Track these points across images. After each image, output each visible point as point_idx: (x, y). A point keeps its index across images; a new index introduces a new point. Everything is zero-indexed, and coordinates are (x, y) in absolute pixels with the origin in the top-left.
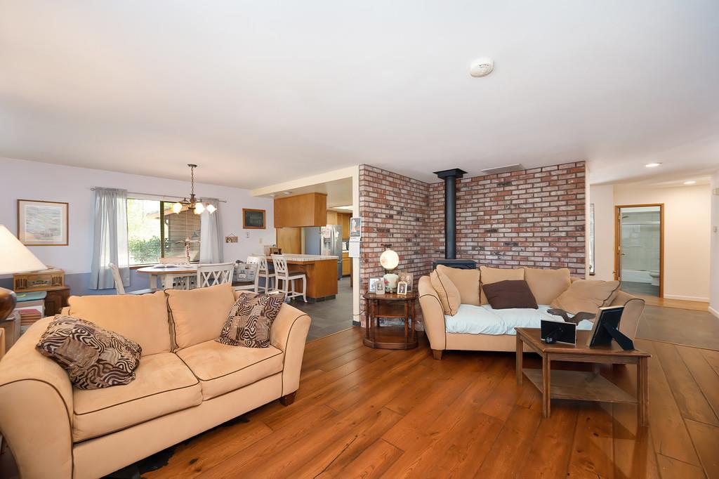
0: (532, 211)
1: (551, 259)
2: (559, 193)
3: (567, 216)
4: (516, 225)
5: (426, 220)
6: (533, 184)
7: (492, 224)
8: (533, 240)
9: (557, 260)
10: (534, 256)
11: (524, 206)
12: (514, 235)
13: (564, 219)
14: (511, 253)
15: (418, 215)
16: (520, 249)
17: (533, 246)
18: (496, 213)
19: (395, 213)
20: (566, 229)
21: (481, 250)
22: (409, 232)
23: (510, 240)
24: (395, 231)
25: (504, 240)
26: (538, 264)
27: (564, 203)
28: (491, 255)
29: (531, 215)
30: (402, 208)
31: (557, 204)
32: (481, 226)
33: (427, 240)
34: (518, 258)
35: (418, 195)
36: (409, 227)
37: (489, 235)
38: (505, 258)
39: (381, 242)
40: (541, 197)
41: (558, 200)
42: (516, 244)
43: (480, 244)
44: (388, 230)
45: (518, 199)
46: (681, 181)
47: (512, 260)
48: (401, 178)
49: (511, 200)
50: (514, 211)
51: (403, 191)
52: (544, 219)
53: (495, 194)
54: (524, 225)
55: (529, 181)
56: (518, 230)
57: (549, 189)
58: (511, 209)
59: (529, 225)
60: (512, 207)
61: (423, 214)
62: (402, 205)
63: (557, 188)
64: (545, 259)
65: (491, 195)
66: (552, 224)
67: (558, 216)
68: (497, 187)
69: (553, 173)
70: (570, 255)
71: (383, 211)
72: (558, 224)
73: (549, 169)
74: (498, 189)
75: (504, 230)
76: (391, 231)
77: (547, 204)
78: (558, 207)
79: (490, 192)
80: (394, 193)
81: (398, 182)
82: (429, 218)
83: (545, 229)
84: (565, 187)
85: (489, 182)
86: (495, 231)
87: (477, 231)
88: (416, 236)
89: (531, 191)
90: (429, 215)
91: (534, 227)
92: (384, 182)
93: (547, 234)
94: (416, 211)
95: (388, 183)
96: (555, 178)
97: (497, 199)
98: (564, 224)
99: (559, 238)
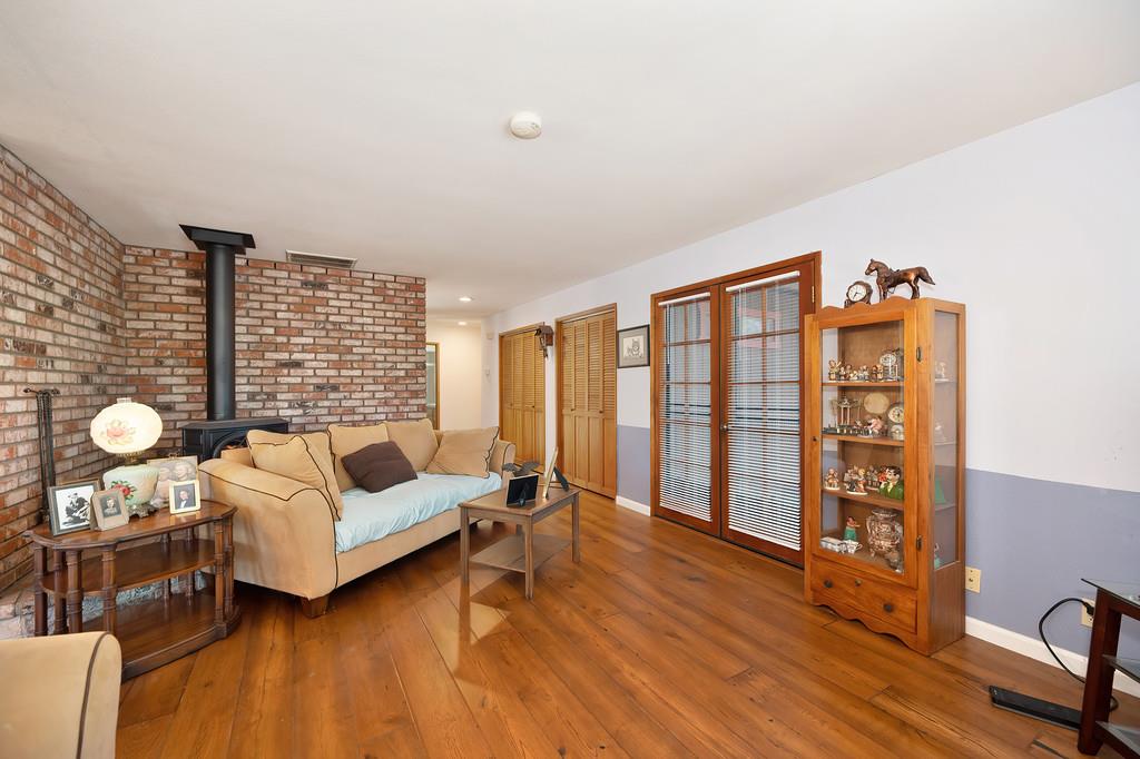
0: (361, 336)
1: (386, 409)
2: (398, 315)
3: (407, 348)
4: (335, 357)
5: (119, 332)
6: (362, 295)
7: (291, 353)
8: (363, 381)
9: (395, 410)
10: (363, 406)
11: (348, 327)
12: (332, 372)
13: (403, 352)
14: (326, 403)
15: (106, 318)
16: (341, 395)
17: (362, 390)
18: (300, 333)
19: (57, 301)
20: (405, 366)
21: (268, 399)
22: (88, 357)
23: (325, 380)
24: (56, 352)
25: (315, 381)
26: (369, 417)
27: (402, 330)
28: (290, 407)
29: (359, 343)
30: (73, 291)
31: (395, 330)
32: (267, 355)
33: (120, 380)
34: (340, 411)
35: (104, 265)
36: (89, 346)
37: (285, 371)
38: (317, 411)
39: (26, 383)
40: (374, 317)
41: (396, 325)
42: (335, 388)
43: (265, 389)
44: (42, 349)
45: (339, 314)
46: (455, 321)
47: (329, 414)
48: (71, 208)
49: (328, 315)
50: (332, 334)
51: (75, 247)
52: (377, 351)
53: (297, 299)
54: (349, 357)
55: (355, 289)
56: (339, 365)
57: (384, 306)
58: (328, 331)
59: (356, 358)
60: (329, 326)
61: (114, 315)
62: (74, 283)
63: (393, 308)
64: (380, 410)
65: (290, 299)
66: (389, 359)
67: (396, 348)
68: (302, 288)
69: (389, 285)
70: (411, 402)
71: (31, 290)
72: (395, 358)
73: (384, 278)
74: (303, 292)
75: (314, 364)
76: (50, 351)
77: (382, 329)
78: (396, 334)
79: (288, 294)
80: (57, 245)
81: (65, 216)
82: (123, 326)
83: (379, 365)
84: (404, 308)
85: (285, 274)
86: (298, 364)
87: (260, 363)
88: (100, 370)
89: (358, 305)
90: (124, 321)
91: (363, 360)
92: (32, 205)
93: (381, 373)
94: (99, 308)
95: (40, 212)
96: (392, 293)
97: (303, 308)
98: (403, 359)
99: (398, 378)
